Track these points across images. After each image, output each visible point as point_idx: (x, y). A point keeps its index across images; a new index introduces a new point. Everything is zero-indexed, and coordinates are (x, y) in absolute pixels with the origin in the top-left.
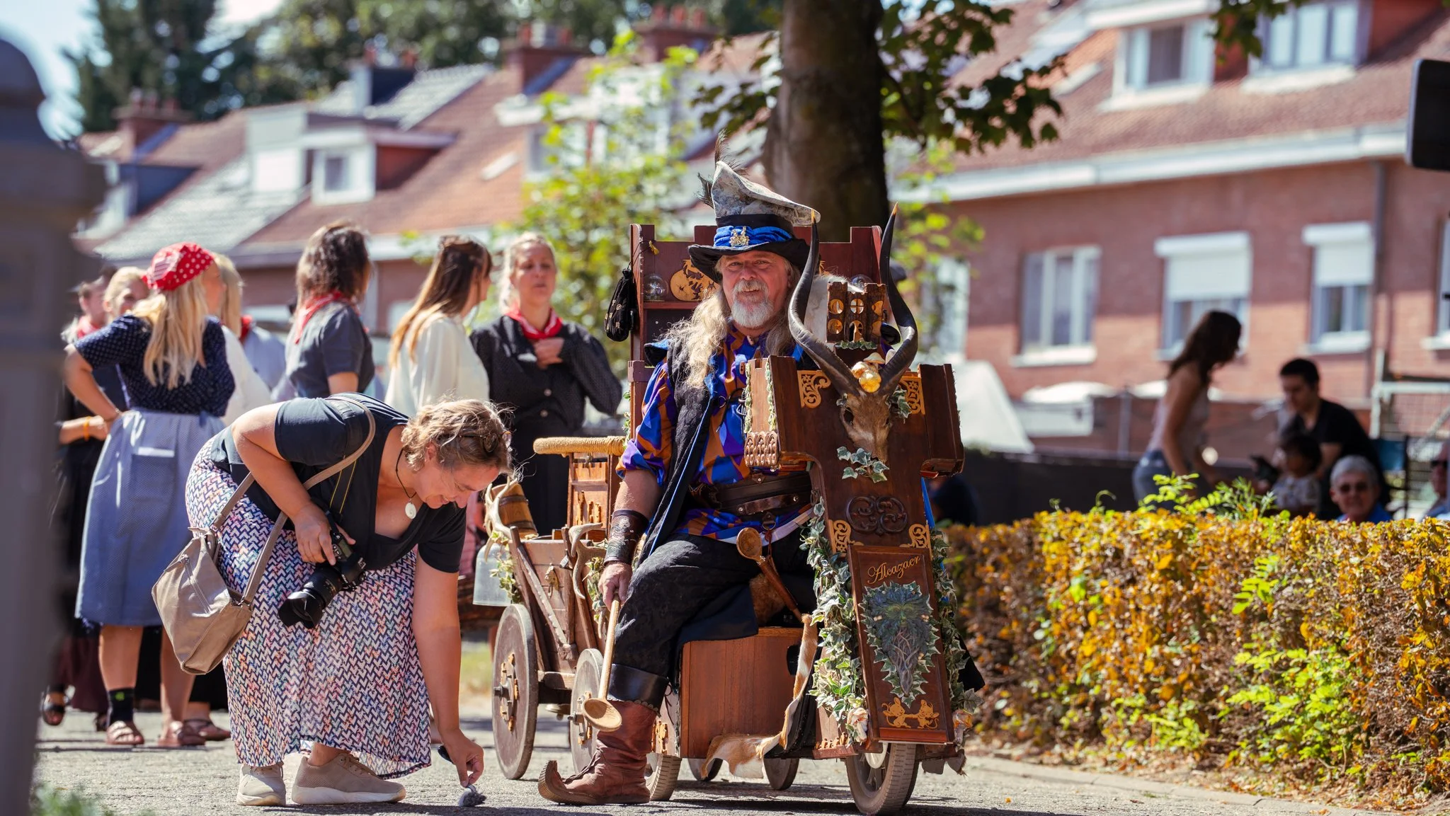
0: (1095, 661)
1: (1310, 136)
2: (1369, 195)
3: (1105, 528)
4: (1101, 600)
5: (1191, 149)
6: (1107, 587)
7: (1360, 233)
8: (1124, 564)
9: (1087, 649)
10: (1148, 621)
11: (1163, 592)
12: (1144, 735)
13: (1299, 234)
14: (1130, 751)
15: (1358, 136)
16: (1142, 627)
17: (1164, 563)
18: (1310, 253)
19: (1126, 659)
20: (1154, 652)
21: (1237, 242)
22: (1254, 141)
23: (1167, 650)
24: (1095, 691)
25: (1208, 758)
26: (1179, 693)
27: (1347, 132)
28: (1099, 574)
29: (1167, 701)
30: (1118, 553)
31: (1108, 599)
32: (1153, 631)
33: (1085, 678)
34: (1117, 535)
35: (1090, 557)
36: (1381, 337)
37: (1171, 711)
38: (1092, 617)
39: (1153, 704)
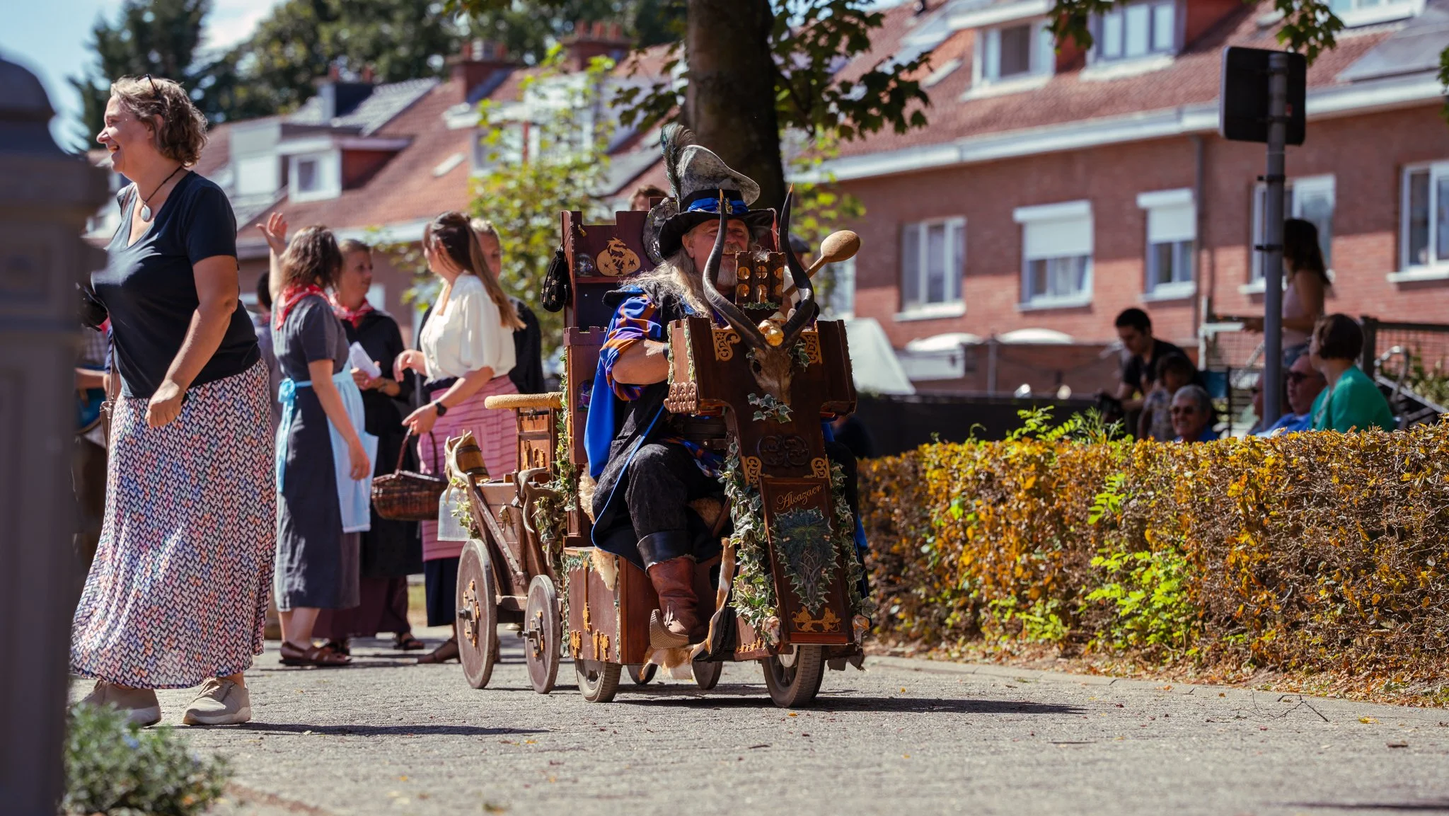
0: (973, 569)
1: (1139, 116)
2: (1191, 165)
3: (979, 456)
4: (977, 517)
5: (1040, 130)
6: (981, 506)
7: (1184, 196)
8: (995, 486)
9: (966, 559)
10: (1017, 534)
11: (1029, 508)
12: (1016, 630)
13: (1134, 200)
14: (1005, 644)
15: (1179, 115)
16: (1012, 539)
17: (1029, 484)
18: (1144, 215)
19: (999, 567)
20: (1022, 559)
21: (1081, 208)
22: (1092, 122)
23: (1033, 557)
24: (974, 595)
25: (1070, 647)
26: (1045, 594)
27: (1170, 112)
28: (974, 495)
29: (1035, 601)
30: (990, 476)
31: (983, 516)
32: (1021, 542)
33: (965, 584)
34: (988, 462)
35: (967, 481)
36: (1205, 285)
37: (1038, 609)
38: (969, 532)
39: (1024, 603)
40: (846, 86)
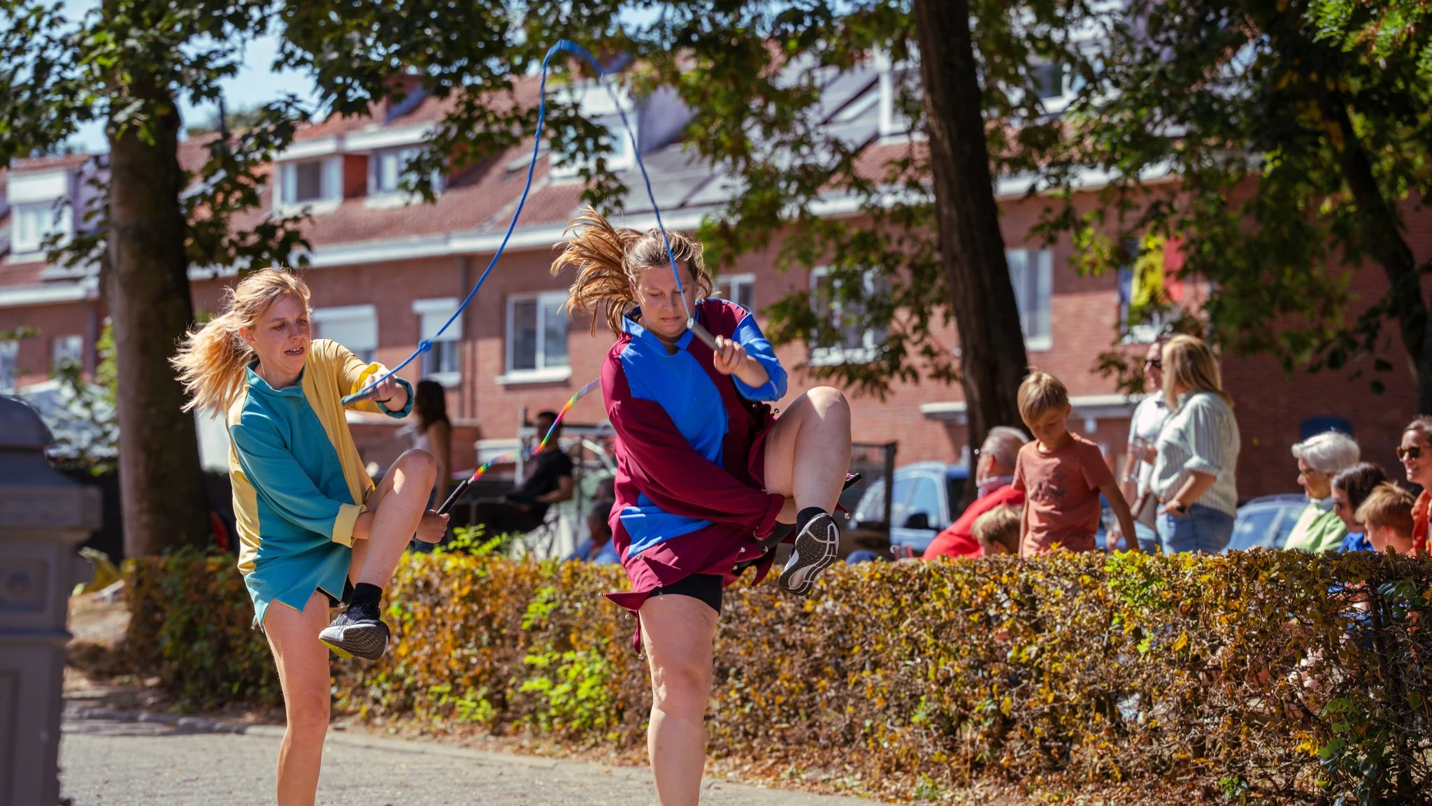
0: (409, 659)
1: (415, 239)
3: (417, 566)
4: (414, 615)
6: (418, 608)
7: (450, 305)
8: (433, 591)
9: (403, 650)
10: (452, 632)
11: (464, 611)
12: (448, 712)
13: (409, 305)
14: (438, 722)
15: (447, 240)
16: (449, 637)
17: (465, 591)
18: (418, 318)
19: (435, 659)
20: (456, 653)
21: (367, 311)
22: (375, 242)
23: (466, 652)
24: (409, 681)
25: (497, 728)
26: (476, 682)
27: (440, 236)
28: (410, 598)
29: (466, 688)
30: (427, 584)
31: (420, 616)
32: (455, 639)
33: (400, 671)
34: (426, 571)
35: (404, 586)
36: (468, 375)
37: (469, 696)
38: (406, 629)
39: (457, 691)
40: (243, 235)
